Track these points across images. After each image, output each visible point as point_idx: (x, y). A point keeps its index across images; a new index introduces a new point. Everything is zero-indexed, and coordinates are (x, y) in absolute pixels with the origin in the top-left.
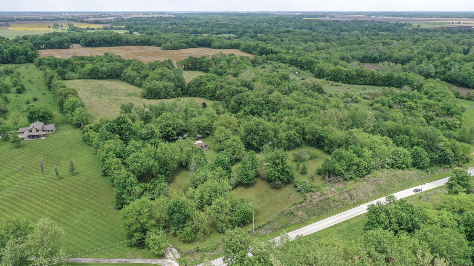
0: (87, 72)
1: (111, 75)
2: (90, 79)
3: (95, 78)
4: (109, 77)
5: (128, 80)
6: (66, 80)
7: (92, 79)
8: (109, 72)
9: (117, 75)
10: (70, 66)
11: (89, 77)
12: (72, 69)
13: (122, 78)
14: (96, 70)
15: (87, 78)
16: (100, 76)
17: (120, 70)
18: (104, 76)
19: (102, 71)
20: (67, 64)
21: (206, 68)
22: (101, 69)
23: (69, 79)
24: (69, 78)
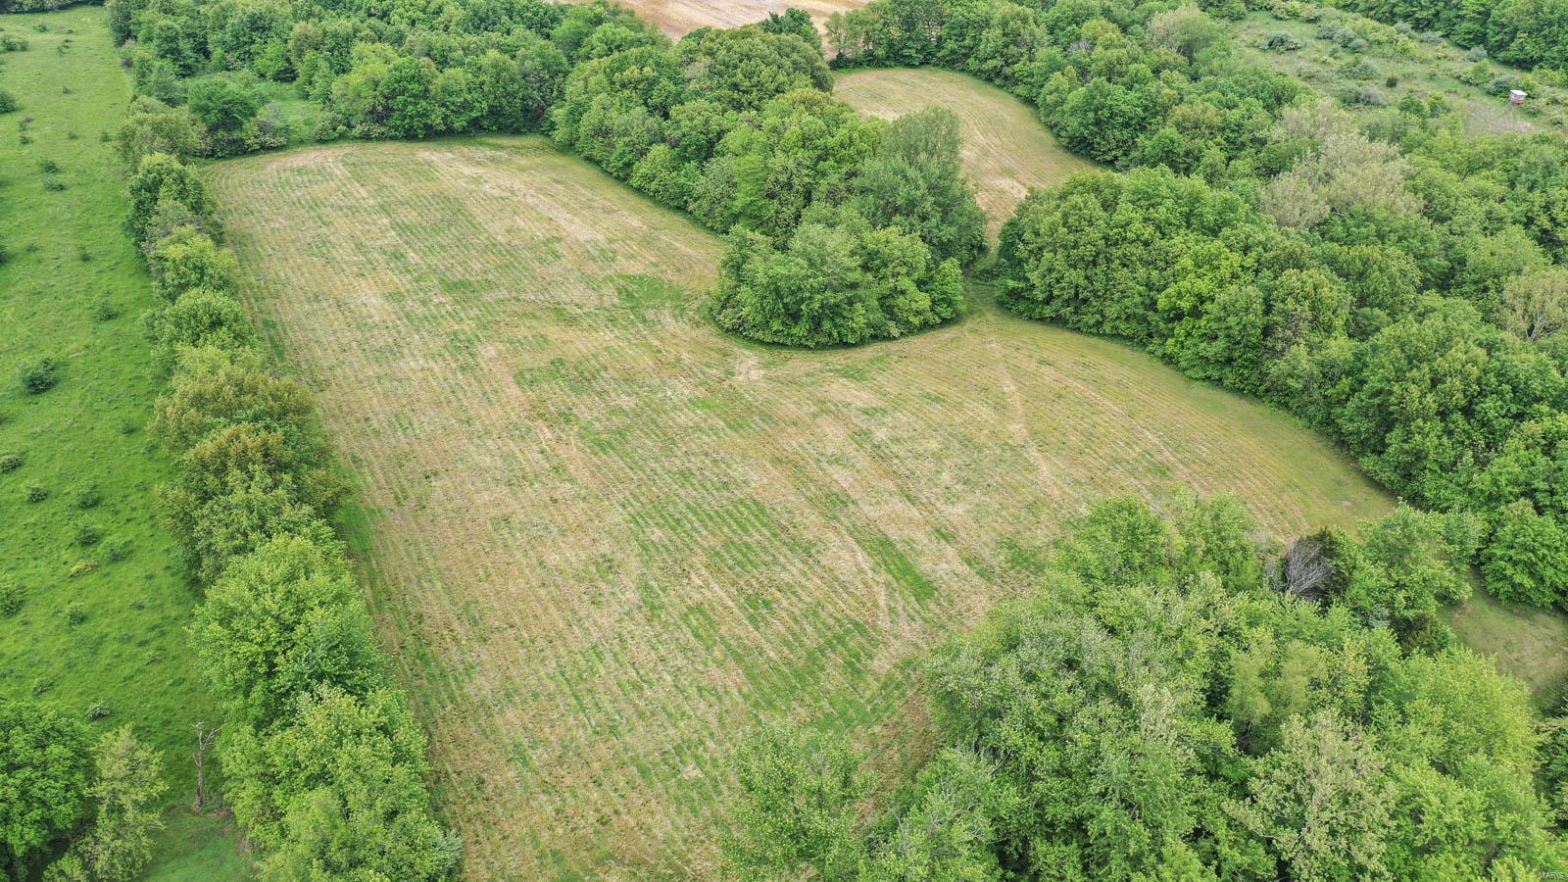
0: (366, 104)
1: (494, 112)
2: (382, 138)
3: (410, 136)
4: (485, 123)
5: (597, 154)
6: (254, 152)
7: (393, 138)
8: (486, 96)
9: (526, 110)
10: (273, 48)
11: (377, 129)
12: (282, 64)
13: (560, 134)
14: (415, 87)
15: (366, 137)
16: (436, 120)
17: (542, 81)
18: (459, 123)
19: (445, 90)
20: (256, 36)
21: (997, 62)
22: (440, 80)
23: (266, 148)
24: (268, 139)
